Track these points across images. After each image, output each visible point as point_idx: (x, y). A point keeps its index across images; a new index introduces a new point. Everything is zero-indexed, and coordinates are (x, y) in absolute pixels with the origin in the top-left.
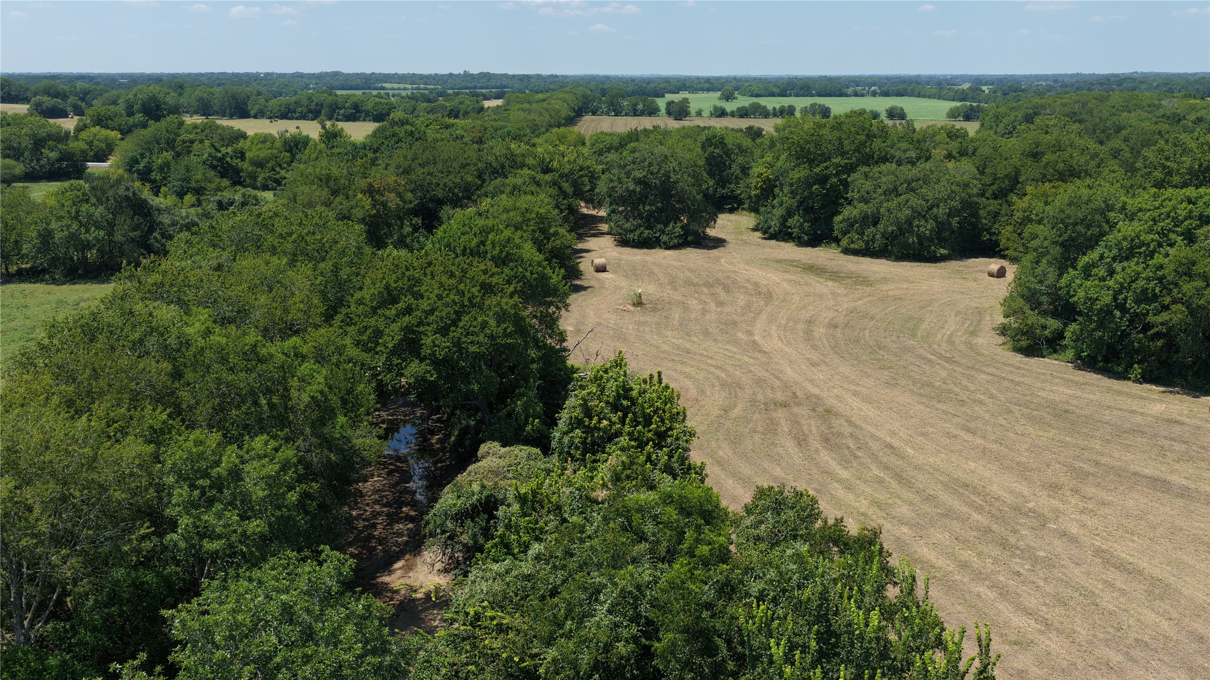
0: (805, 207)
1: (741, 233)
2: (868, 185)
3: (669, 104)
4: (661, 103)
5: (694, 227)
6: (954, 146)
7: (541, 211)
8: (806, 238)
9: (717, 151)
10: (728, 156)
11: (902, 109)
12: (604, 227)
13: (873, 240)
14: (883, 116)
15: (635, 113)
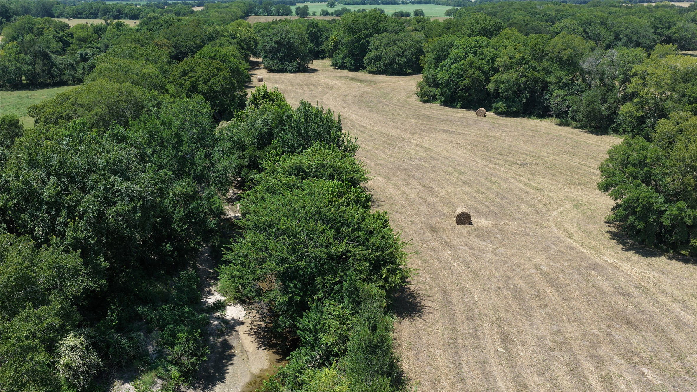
0: (352, 54)
1: (326, 67)
2: (377, 43)
3: (297, 9)
4: (293, 8)
5: (303, 63)
6: (418, 25)
7: (233, 53)
8: (353, 68)
9: (314, 30)
10: (319, 32)
11: (422, 11)
12: (262, 66)
13: (380, 67)
14: (412, 14)
15: (279, 14)
